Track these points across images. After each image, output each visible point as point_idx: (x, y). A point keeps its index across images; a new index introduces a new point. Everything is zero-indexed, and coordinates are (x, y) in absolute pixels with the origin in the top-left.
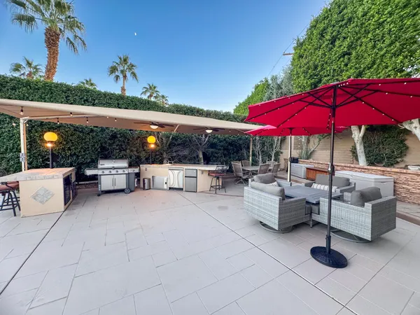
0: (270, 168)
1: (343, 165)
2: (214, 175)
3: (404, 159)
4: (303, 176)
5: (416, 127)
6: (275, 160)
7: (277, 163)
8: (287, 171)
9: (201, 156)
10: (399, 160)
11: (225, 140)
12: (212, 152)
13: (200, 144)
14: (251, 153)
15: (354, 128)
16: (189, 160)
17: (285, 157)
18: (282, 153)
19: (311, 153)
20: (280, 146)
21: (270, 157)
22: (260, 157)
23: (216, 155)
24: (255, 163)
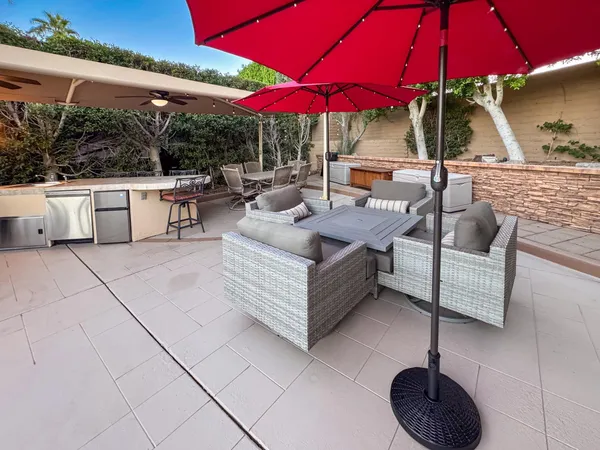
0: (294, 172)
1: (401, 160)
2: (172, 198)
3: (469, 148)
4: (345, 180)
5: (489, 102)
6: (303, 158)
7: (305, 163)
8: (322, 175)
9: (155, 158)
10: (463, 149)
11: (207, 124)
12: (180, 149)
13: (153, 134)
14: (261, 148)
15: (412, 105)
16: (124, 168)
17: (318, 153)
18: (312, 146)
19: (355, 145)
20: (310, 135)
21: (294, 153)
22: (279, 154)
23: (190, 154)
24: (269, 165)
